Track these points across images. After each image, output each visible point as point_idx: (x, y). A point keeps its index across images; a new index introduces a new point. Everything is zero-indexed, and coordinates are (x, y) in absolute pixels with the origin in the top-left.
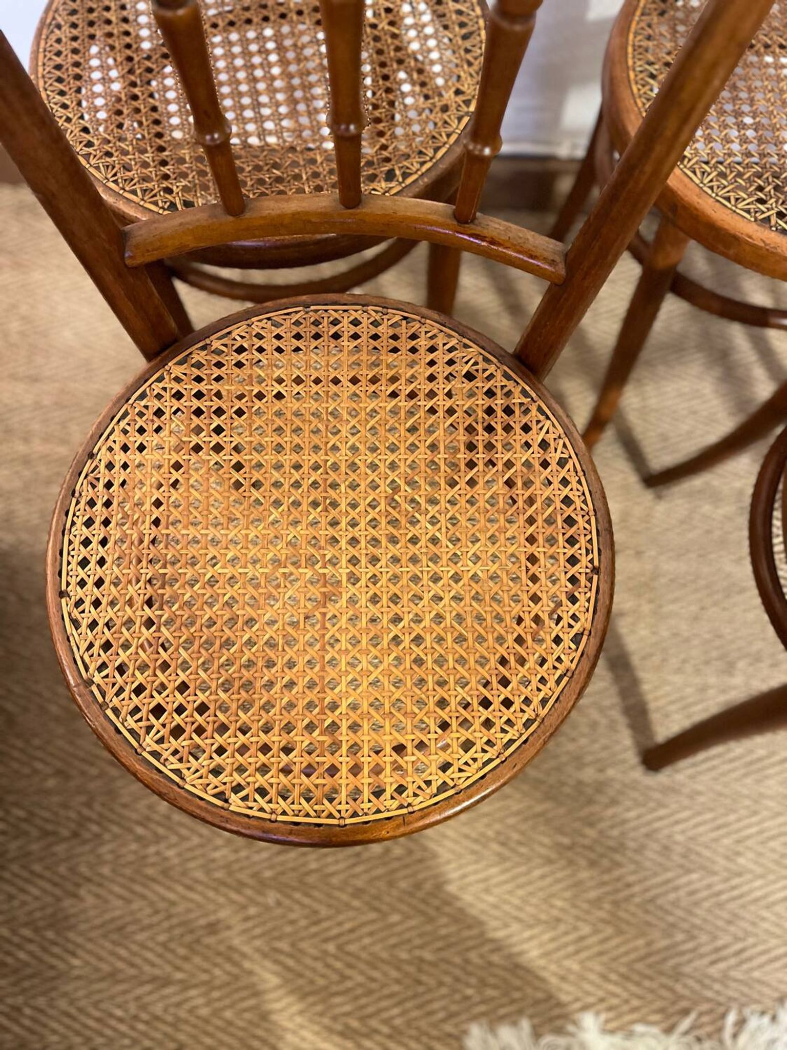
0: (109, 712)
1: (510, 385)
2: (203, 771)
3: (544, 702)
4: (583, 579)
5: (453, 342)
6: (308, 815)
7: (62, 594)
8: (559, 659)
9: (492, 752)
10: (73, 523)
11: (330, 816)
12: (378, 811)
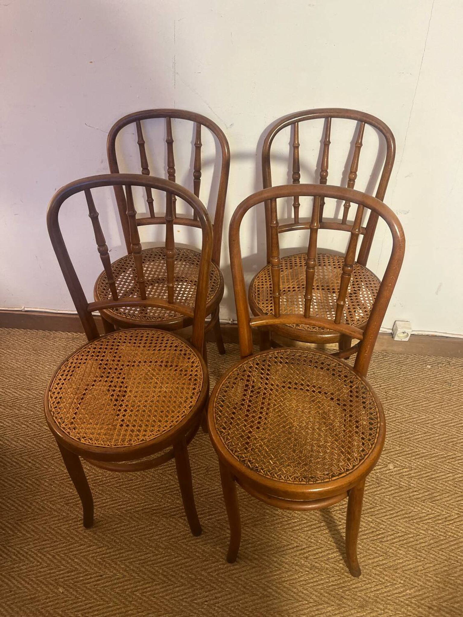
0: (54, 418)
1: (187, 349)
2: (76, 433)
3: (177, 421)
4: (196, 393)
5: (173, 339)
6: (102, 445)
7: (50, 391)
8: (184, 412)
9: (158, 433)
10: (58, 375)
11: (108, 445)
12: (122, 445)
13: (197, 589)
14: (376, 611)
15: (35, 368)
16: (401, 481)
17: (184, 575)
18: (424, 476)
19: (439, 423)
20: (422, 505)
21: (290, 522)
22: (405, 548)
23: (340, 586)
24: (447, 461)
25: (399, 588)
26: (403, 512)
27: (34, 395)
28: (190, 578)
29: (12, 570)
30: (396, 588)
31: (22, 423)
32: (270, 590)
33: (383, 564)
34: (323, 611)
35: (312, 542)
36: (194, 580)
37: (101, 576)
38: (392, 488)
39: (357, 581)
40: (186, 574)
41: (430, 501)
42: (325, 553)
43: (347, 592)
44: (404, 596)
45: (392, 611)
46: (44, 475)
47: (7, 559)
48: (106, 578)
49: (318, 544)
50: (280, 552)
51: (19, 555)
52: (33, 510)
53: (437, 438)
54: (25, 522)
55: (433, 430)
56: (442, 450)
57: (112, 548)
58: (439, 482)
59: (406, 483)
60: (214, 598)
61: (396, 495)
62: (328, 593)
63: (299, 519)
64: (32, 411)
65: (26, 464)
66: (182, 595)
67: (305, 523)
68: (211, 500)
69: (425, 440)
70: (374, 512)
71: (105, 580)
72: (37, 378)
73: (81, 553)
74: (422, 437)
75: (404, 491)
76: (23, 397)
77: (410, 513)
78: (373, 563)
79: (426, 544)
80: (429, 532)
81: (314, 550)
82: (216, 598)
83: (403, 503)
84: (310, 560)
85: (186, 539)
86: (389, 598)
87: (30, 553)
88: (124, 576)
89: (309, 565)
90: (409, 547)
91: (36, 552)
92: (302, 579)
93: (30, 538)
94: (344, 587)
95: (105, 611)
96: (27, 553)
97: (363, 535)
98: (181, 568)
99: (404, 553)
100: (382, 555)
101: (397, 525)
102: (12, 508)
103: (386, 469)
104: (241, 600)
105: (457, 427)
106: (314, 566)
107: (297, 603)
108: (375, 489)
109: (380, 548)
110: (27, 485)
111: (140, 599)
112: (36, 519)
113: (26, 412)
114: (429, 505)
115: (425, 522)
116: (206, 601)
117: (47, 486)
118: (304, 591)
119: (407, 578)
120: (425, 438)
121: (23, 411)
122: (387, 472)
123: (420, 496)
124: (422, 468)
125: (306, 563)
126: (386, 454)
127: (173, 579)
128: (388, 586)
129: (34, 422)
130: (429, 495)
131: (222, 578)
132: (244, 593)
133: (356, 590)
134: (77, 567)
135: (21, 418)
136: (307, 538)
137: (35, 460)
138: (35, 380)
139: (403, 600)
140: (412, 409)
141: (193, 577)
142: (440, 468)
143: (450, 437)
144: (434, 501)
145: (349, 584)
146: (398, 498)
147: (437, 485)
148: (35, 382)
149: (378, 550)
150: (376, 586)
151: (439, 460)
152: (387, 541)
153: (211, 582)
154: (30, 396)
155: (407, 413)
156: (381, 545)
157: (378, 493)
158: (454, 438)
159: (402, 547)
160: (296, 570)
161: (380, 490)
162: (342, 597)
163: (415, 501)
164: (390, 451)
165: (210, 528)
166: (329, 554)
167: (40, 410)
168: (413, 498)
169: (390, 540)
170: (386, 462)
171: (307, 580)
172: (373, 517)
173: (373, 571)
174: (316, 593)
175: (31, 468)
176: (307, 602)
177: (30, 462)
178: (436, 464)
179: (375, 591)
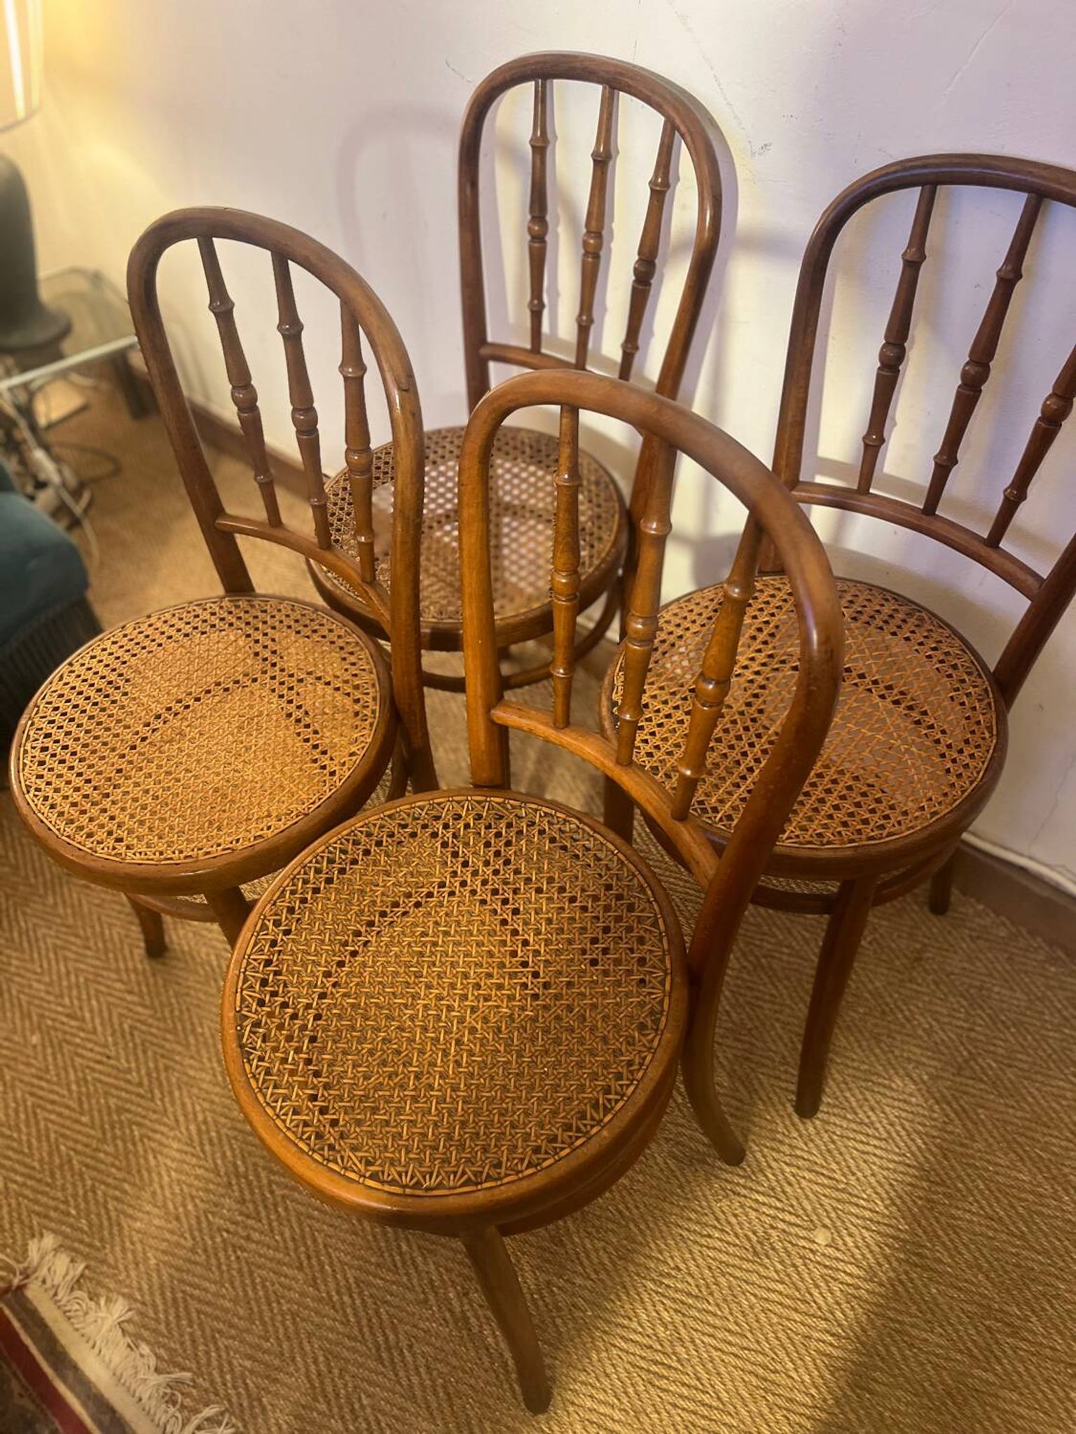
0: (30, 722)
2: (34, 773)
3: (207, 853)
4: (294, 814)
5: (367, 667)
6: (51, 822)
8: (238, 840)
9: (156, 856)
11: (59, 830)
16: (817, 1286)
17: (229, 1154)
24: (987, 1323)
26: (760, 1358)
28: (236, 1167)
37: (109, 1057)
38: (780, 1287)
39: (525, 1419)
40: (234, 1156)
48: (112, 1066)
51: (24, 938)
53: (1014, 1250)
55: (1021, 1224)
56: (1000, 1287)
57: (158, 1019)
58: (915, 1356)
59: (825, 1300)
60: (245, 1235)
61: (778, 1309)
62: (448, 1394)
66: (199, 1189)
70: (690, 1306)
71: (109, 1070)
73: (110, 995)
74: (970, 1222)
75: (807, 1314)
77: (775, 1372)
78: (592, 1410)
82: (248, 1238)
83: (778, 1338)
87: (41, 943)
88: (140, 1085)
91: (50, 946)
93: (61, 917)
95: (68, 1123)
96: (37, 940)
97: (622, 1337)
98: (235, 1138)
100: (624, 1410)
101: (719, 1374)
103: (802, 1233)
104: (286, 1276)
108: (737, 1262)
109: (636, 1392)
111: (134, 1144)
116: (228, 1231)
118: (407, 1354)
120: (978, 1229)
122: (803, 1243)
126: (838, 1200)
127: (207, 1148)
131: (286, 1209)
132: (300, 1268)
134: (87, 1015)
140: (1009, 1137)
141: (242, 1170)
142: (951, 1325)
146: (775, 1320)
147: (904, 1357)
149: (627, 1393)
151: (967, 1307)
152: (665, 1391)
153: (262, 1203)
155: (986, 1140)
156: (642, 1389)
157: (738, 1273)
161: (748, 1271)
164: (854, 1200)
169: (674, 1393)
170: (820, 1220)
172: (677, 1318)
174: (425, 1376)
178: (951, 1308)
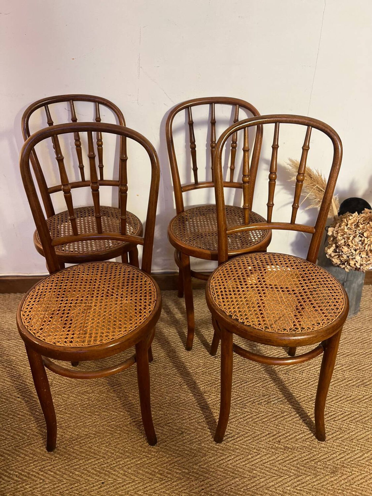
13: (193, 481)
14: (345, 474)
15: (11, 322)
16: (337, 374)
17: (178, 471)
18: (354, 368)
19: (353, 331)
20: (358, 390)
21: (258, 416)
22: (354, 423)
23: (312, 459)
25: (358, 453)
26: (345, 397)
27: (14, 343)
28: (184, 472)
29: (16, 491)
30: (356, 454)
31: (6, 367)
32: (255, 472)
33: (341, 437)
34: (303, 481)
35: (280, 429)
36: (188, 474)
39: (324, 453)
41: (363, 386)
42: (293, 436)
43: (319, 463)
44: (364, 459)
45: (358, 472)
46: (34, 406)
47: (9, 481)
49: (285, 429)
50: (256, 440)
52: (28, 436)
53: (355, 341)
54: (23, 447)
56: (360, 349)
58: (365, 372)
59: (341, 376)
60: (209, 485)
62: (304, 466)
63: (266, 412)
64: (14, 356)
65: (15, 400)
66: (180, 488)
67: (271, 415)
68: (189, 408)
69: (346, 343)
72: (15, 330)
74: (343, 342)
75: (341, 381)
76: (4, 346)
78: (332, 437)
79: (369, 418)
80: (369, 409)
81: (283, 435)
83: (343, 390)
84: (283, 442)
85: (173, 441)
86: (353, 462)
87: (32, 473)
89: (282, 447)
90: (357, 421)
91: (37, 471)
92: (279, 459)
93: (30, 460)
94: (315, 459)
96: (29, 473)
99: (355, 427)
100: (338, 431)
102: (8, 437)
105: (367, 332)
106: (286, 447)
107: (280, 478)
109: (335, 425)
110: (19, 416)
112: (33, 443)
113: (9, 358)
114: (363, 389)
115: (363, 402)
117: (38, 415)
118: (284, 468)
119: (362, 445)
120: (346, 342)
121: (5, 357)
123: (354, 383)
124: (350, 363)
125: (280, 446)
128: (349, 454)
129: (18, 365)
130: (361, 382)
133: (325, 460)
135: (4, 363)
136: (275, 426)
137: (23, 395)
138: (13, 332)
139: (364, 462)
141: (187, 471)
143: (364, 339)
144: (366, 386)
145: (318, 457)
147: (364, 374)
148: (13, 334)
149: (334, 427)
150: (340, 454)
152: (339, 419)
153: (203, 473)
154: (10, 345)
156: (335, 424)
158: (367, 340)
159: (351, 422)
160: (272, 452)
162: (315, 467)
163: (352, 388)
165: (193, 430)
166: (296, 436)
167: (21, 355)
168: (349, 385)
169: (341, 418)
171: (284, 459)
173: (335, 443)
174: (294, 468)
175: (21, 402)
176: (288, 476)
177: (19, 397)
179: (340, 459)
